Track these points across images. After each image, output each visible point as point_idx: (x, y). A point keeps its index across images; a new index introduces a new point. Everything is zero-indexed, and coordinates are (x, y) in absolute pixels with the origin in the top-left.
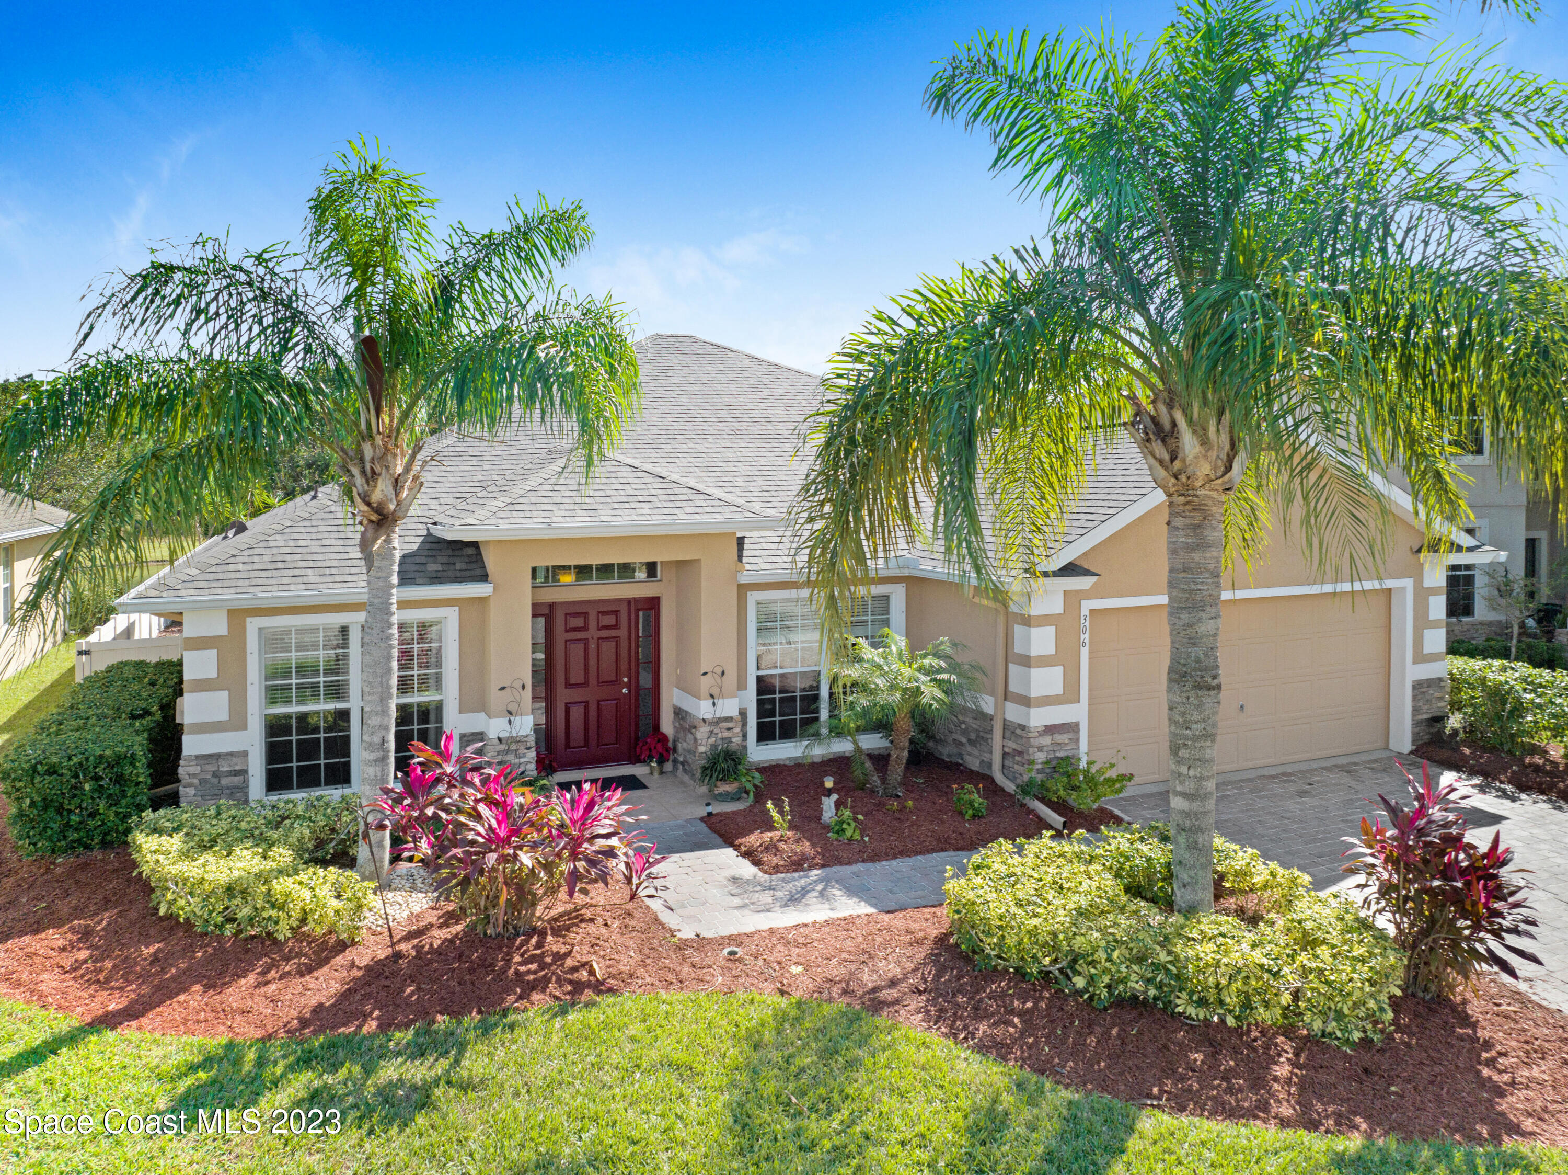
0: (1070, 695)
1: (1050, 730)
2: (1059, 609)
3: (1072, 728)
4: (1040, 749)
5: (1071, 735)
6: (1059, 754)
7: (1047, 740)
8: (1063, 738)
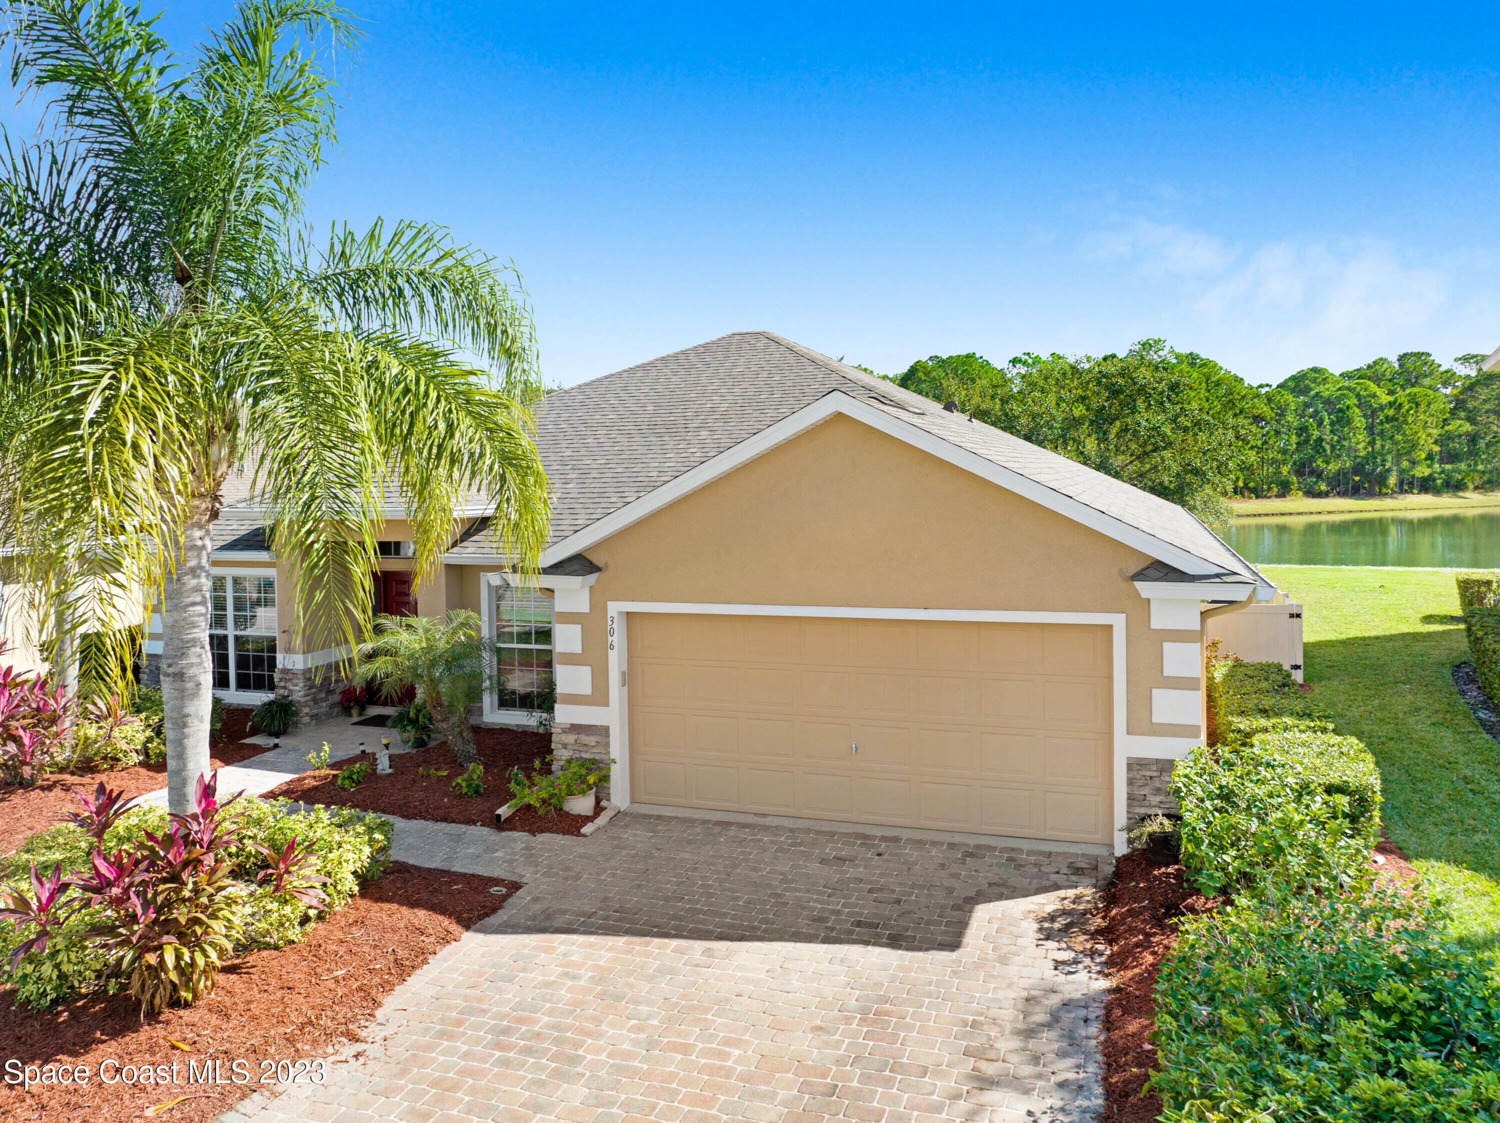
0: (599, 697)
1: (575, 728)
2: (585, 608)
3: (603, 732)
4: (565, 746)
5: (598, 739)
6: (584, 755)
7: (570, 738)
8: (591, 740)
